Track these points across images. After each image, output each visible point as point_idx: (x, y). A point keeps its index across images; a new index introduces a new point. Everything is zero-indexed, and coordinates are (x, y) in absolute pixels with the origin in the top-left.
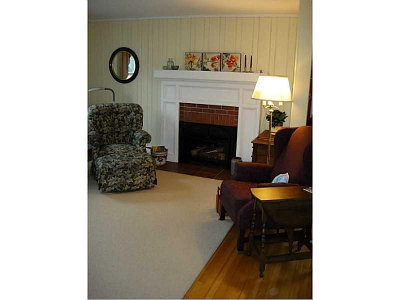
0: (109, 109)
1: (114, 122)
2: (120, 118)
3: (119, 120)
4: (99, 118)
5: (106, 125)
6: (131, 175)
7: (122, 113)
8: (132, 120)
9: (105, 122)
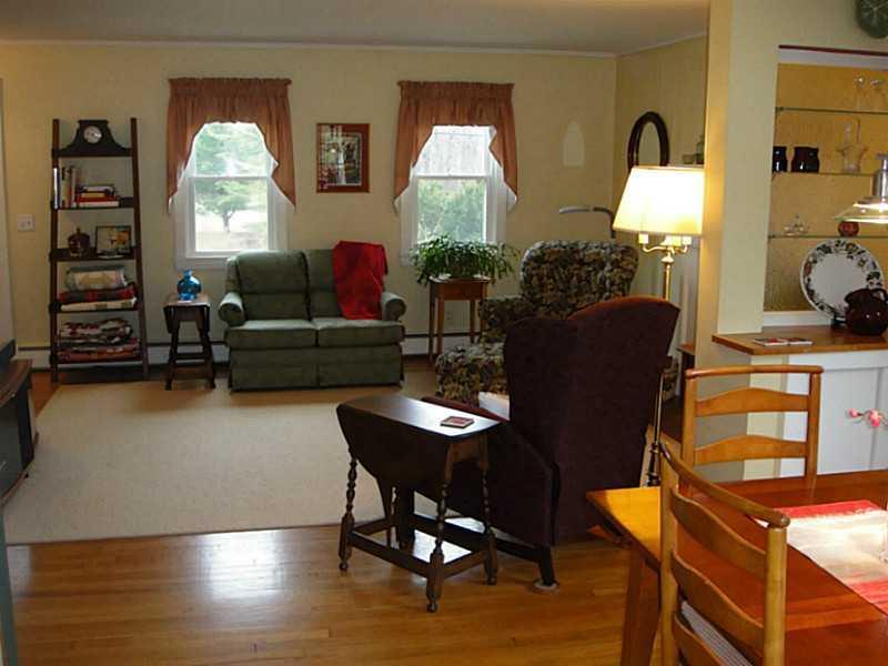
0: (565, 252)
1: (569, 282)
2: (584, 275)
3: (580, 280)
4: (541, 271)
5: (549, 287)
6: (482, 385)
7: (589, 264)
8: (603, 281)
9: (551, 280)
